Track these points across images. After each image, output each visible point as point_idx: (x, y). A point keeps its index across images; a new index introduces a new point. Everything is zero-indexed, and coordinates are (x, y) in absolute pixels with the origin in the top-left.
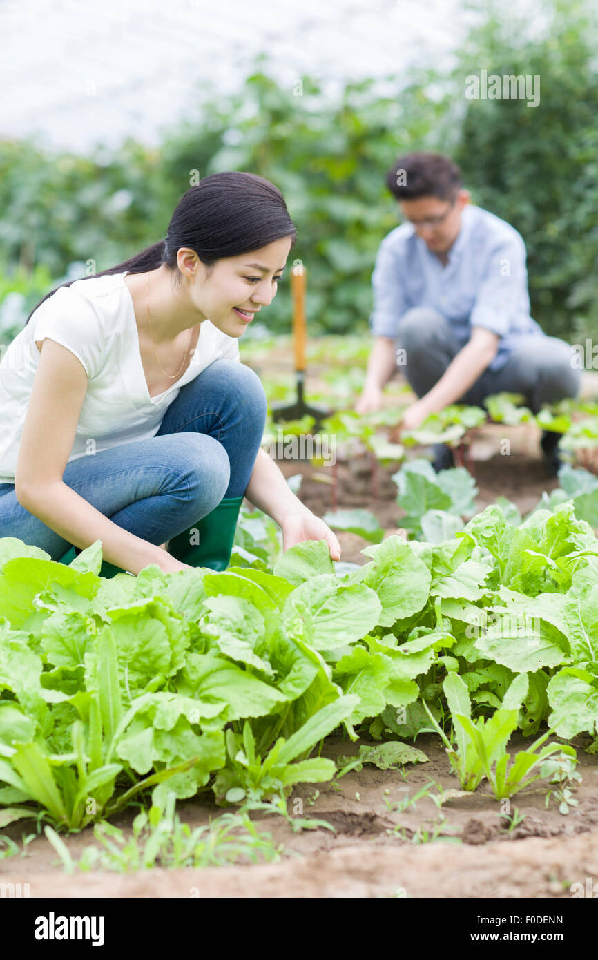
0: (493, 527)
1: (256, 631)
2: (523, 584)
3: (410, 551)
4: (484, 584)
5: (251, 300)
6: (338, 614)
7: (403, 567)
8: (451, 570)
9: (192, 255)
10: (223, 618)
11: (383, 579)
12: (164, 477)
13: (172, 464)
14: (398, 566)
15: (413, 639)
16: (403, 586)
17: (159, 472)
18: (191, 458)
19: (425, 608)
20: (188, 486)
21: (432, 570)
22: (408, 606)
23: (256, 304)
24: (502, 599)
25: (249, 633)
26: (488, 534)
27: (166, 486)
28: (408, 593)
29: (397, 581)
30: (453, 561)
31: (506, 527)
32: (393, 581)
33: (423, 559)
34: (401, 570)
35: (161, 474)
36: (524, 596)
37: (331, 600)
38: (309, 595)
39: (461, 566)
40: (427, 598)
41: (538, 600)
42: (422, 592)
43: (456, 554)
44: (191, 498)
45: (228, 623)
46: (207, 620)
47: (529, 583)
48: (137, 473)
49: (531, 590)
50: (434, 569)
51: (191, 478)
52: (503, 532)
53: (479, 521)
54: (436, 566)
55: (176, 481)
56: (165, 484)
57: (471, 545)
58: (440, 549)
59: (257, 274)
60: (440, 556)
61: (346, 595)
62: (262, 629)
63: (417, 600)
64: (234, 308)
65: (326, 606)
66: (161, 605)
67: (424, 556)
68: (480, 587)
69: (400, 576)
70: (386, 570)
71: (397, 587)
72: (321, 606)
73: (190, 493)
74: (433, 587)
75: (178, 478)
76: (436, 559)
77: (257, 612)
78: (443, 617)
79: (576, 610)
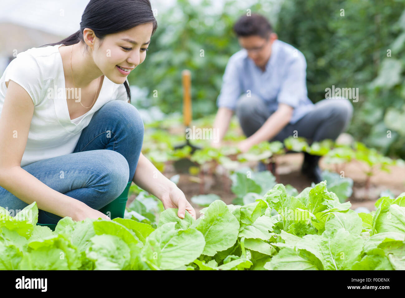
0: (279, 197)
1: (124, 257)
2: (296, 230)
3: (227, 210)
4: (272, 230)
5: (126, 61)
6: (178, 247)
7: (222, 219)
8: (252, 222)
9: (91, 33)
10: (101, 249)
11: (210, 226)
12: (91, 176)
13: (95, 169)
14: (220, 219)
15: (226, 262)
16: (222, 231)
17: (87, 173)
18: (107, 166)
19: (236, 245)
20: (105, 183)
21: (240, 222)
22: (225, 243)
23: (130, 64)
24: (282, 238)
25: (120, 259)
26: (276, 201)
27: (91, 182)
28: (225, 235)
29: (219, 228)
30: (253, 216)
31: (287, 197)
32: (216, 228)
33: (235, 215)
34: (221, 221)
35: (89, 174)
36: (296, 236)
37: (174, 238)
38: (160, 235)
39: (258, 219)
40: (236, 239)
41: (304, 239)
42: (233, 235)
43: (254, 212)
44: (106, 190)
45: (105, 251)
46: (91, 249)
47: (299, 229)
48: (74, 173)
49: (301, 233)
50: (242, 221)
51: (106, 178)
52: (285, 200)
53: (271, 193)
54: (243, 219)
55: (97, 179)
56: (91, 180)
57: (265, 207)
58: (245, 208)
59: (129, 45)
60: (245, 213)
61: (183, 235)
62: (128, 256)
63: (231, 240)
64: (117, 66)
65: (171, 242)
66: (63, 240)
67: (236, 213)
68: (270, 232)
69: (221, 225)
70: (212, 221)
71: (218, 232)
72: (167, 242)
73: (106, 187)
74: (240, 232)
75: (99, 178)
76: (242, 215)
77: (126, 246)
78: (246, 249)
79: (327, 245)
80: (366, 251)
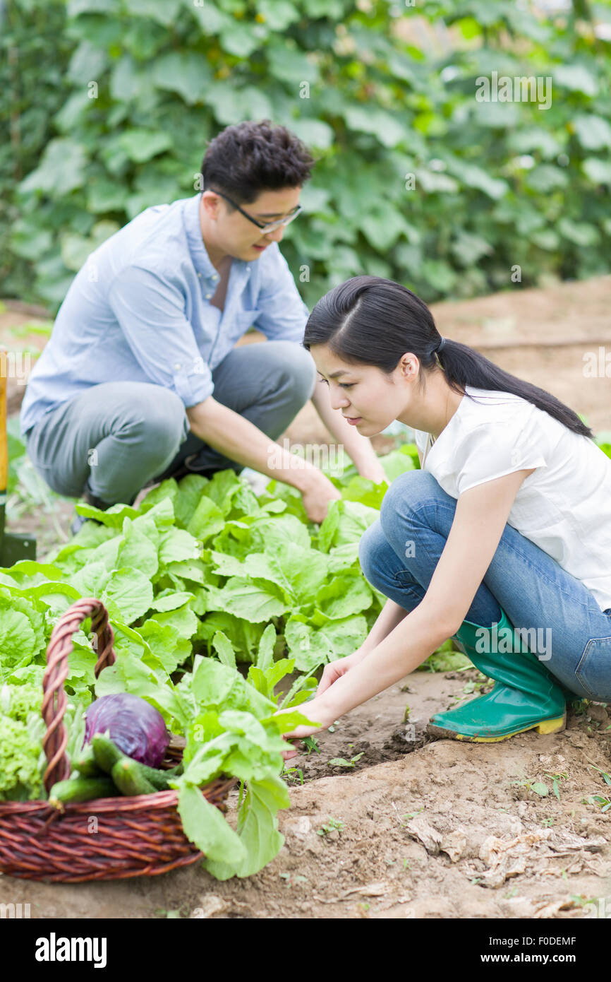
6: (119, 594)
11: (120, 553)
22: (145, 571)
29: (131, 553)
40: (157, 563)
42: (152, 558)
61: (119, 578)
63: (151, 565)
69: (132, 548)
78: (175, 577)
79: (275, 566)
80: (332, 571)
